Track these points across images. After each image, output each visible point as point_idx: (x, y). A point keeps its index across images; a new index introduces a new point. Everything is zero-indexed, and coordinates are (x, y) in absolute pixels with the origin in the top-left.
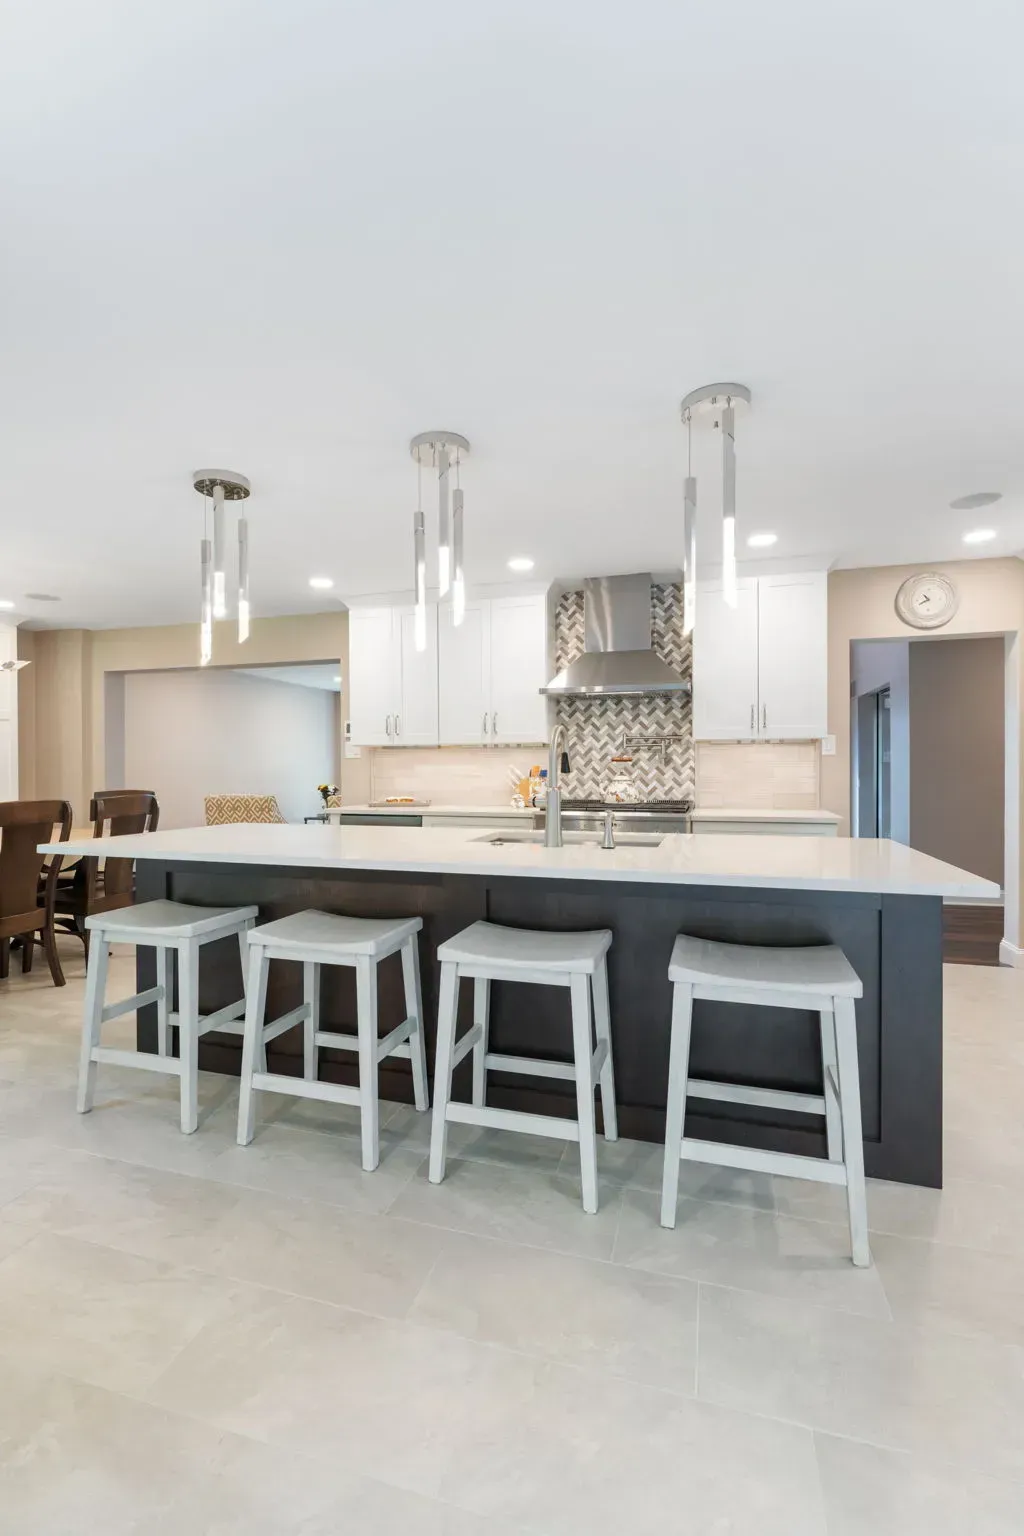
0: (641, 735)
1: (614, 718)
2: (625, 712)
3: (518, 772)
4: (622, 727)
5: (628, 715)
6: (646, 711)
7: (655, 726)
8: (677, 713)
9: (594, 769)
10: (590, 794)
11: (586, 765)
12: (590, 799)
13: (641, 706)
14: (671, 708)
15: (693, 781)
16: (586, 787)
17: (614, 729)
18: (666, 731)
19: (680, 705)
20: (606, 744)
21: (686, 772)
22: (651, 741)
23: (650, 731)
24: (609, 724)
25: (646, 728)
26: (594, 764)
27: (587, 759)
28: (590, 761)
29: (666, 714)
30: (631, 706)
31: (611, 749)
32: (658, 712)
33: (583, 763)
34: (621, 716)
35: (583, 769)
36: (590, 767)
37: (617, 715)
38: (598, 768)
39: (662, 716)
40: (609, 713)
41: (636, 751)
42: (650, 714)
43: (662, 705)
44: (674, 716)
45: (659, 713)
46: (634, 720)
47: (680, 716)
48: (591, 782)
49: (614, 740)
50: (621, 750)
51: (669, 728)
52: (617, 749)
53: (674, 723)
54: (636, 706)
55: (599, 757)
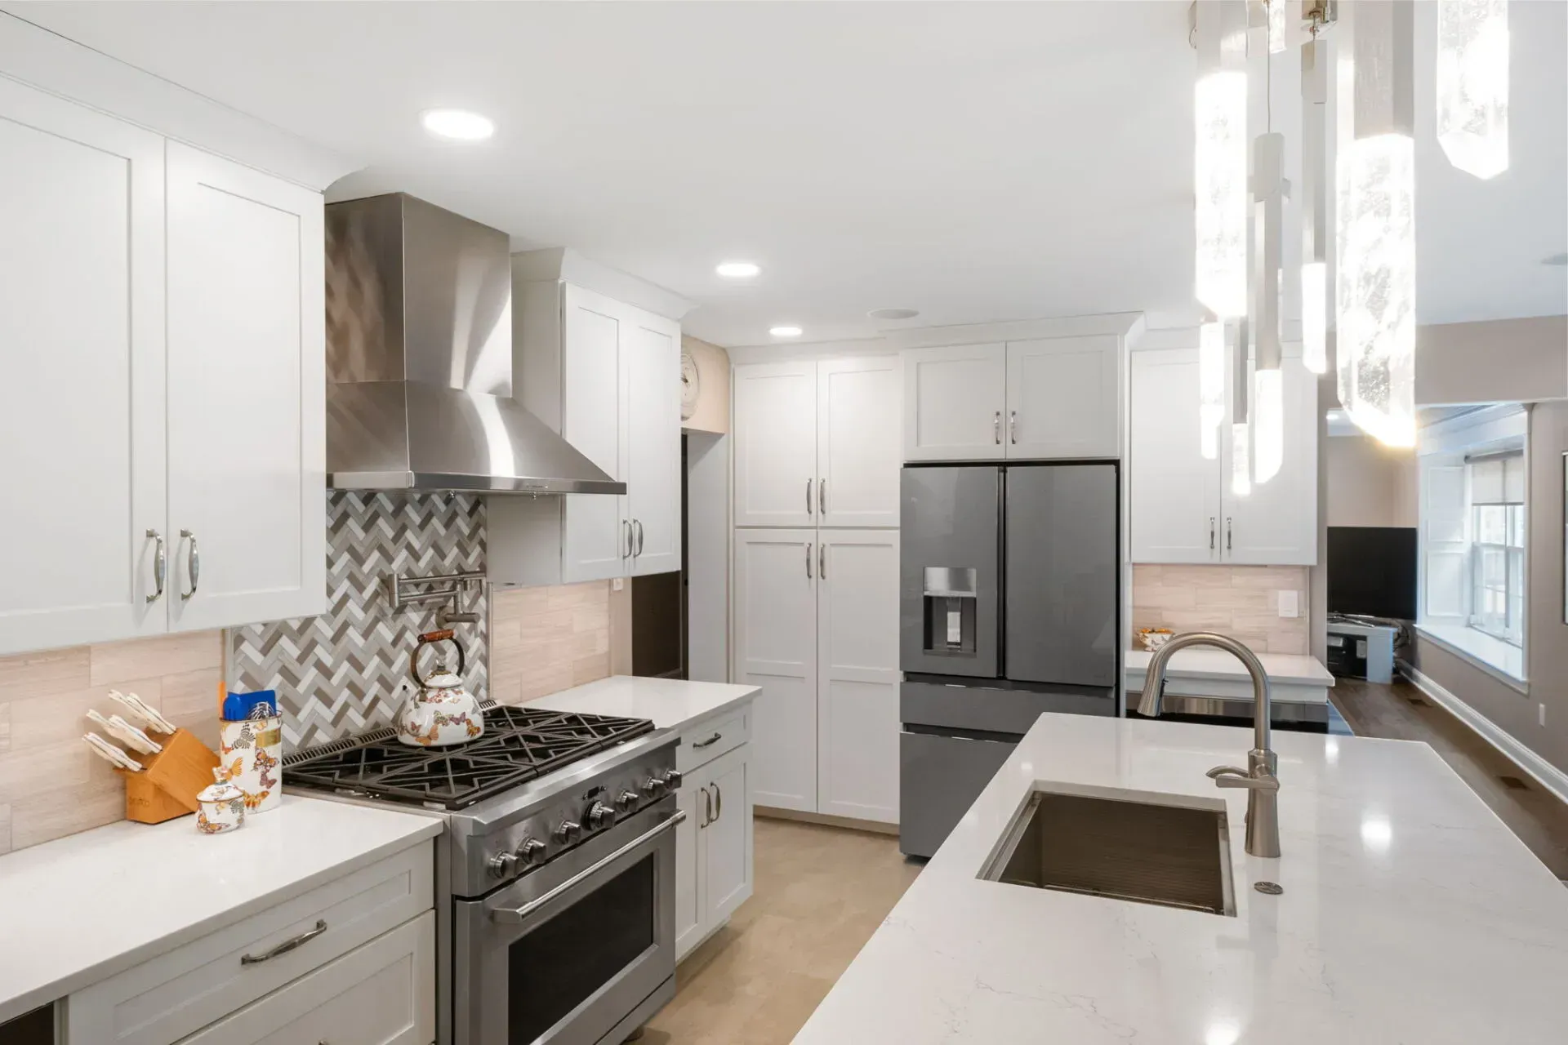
0: (409, 572)
1: (361, 534)
2: (381, 522)
3: (152, 715)
4: (376, 555)
5: (385, 528)
6: (417, 520)
7: (431, 552)
8: (463, 525)
9: (319, 665)
10: (314, 729)
11: (301, 659)
12: (311, 744)
13: (409, 508)
14: (454, 515)
15: (485, 661)
16: (301, 716)
17: (359, 560)
18: (447, 562)
19: (467, 508)
20: (345, 598)
21: (475, 645)
22: (424, 587)
23: (423, 563)
24: (352, 550)
25: (416, 556)
26: (320, 652)
27: (305, 640)
28: (313, 644)
29: (447, 525)
30: (390, 508)
31: (354, 608)
32: (435, 521)
33: (295, 651)
34: (374, 531)
35: (294, 667)
36: (311, 659)
37: (367, 527)
38: (328, 661)
39: (442, 531)
40: (351, 522)
41: (400, 610)
42: (422, 526)
43: (442, 507)
44: (459, 532)
45: (436, 523)
46: (396, 540)
47: (466, 531)
48: (314, 700)
49: (361, 588)
50: (373, 612)
51: (453, 553)
52: (366, 608)
53: (460, 545)
54: (399, 510)
55: (330, 633)
